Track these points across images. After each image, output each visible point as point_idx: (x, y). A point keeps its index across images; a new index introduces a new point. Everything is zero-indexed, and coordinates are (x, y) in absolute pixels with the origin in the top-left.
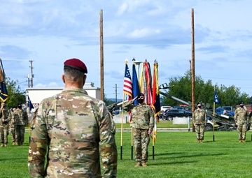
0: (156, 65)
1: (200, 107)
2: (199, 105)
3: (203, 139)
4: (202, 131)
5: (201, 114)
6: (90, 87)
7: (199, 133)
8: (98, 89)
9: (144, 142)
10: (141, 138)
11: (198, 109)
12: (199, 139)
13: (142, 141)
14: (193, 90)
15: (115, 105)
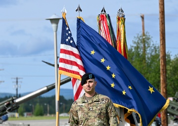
14: (163, 70)
15: (11, 102)
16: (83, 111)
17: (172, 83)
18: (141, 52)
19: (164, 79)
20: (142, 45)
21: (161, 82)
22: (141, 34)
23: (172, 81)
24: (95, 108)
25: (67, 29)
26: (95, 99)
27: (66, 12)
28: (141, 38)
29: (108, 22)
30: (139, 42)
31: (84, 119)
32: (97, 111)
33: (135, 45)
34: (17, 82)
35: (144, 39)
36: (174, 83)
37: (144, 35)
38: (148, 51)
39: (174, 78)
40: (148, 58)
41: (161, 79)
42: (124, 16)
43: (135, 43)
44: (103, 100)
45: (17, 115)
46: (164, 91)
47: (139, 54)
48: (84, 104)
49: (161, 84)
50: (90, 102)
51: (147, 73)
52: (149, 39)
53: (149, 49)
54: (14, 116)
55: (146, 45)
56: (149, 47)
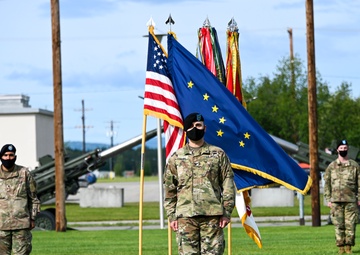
0: (234, 34)
1: (344, 154)
2: (342, 148)
3: (353, 243)
4: (349, 219)
5: (347, 174)
6: (20, 108)
7: (343, 228)
8: (42, 114)
9: (209, 249)
10: (199, 240)
11: (340, 159)
12: (343, 244)
13: (204, 246)
14: (312, 108)
15: (94, 156)
16: (186, 166)
17: (333, 127)
18: (288, 82)
19: (313, 121)
20: (289, 73)
21: (310, 125)
22: (288, 56)
23: (333, 123)
24: (202, 163)
25: (156, 49)
26: (204, 150)
27: (154, 25)
28: (288, 63)
29: (213, 38)
30: (286, 68)
31: (187, 177)
32: (206, 168)
33: (280, 73)
34: (112, 127)
35: (292, 64)
36: (336, 128)
37: (292, 58)
38: (298, 81)
39: (335, 120)
40: (298, 92)
41: (310, 121)
42: (237, 30)
43: (280, 69)
44: (215, 152)
45: (112, 174)
46: (314, 138)
47: (285, 86)
48: (187, 157)
49: (310, 129)
50: (196, 154)
51: (296, 113)
52: (299, 64)
53: (299, 78)
54: (107, 177)
55: (296, 73)
56: (299, 75)
